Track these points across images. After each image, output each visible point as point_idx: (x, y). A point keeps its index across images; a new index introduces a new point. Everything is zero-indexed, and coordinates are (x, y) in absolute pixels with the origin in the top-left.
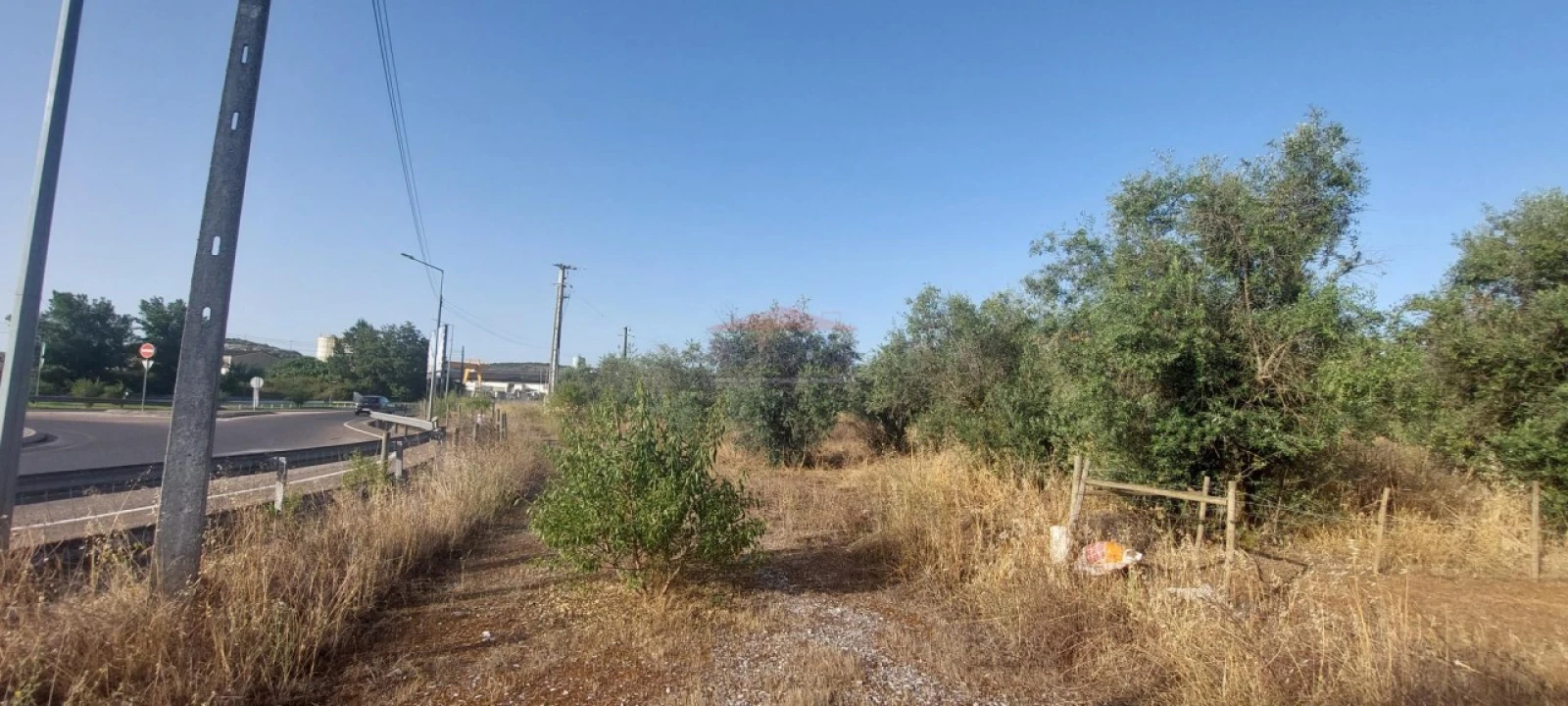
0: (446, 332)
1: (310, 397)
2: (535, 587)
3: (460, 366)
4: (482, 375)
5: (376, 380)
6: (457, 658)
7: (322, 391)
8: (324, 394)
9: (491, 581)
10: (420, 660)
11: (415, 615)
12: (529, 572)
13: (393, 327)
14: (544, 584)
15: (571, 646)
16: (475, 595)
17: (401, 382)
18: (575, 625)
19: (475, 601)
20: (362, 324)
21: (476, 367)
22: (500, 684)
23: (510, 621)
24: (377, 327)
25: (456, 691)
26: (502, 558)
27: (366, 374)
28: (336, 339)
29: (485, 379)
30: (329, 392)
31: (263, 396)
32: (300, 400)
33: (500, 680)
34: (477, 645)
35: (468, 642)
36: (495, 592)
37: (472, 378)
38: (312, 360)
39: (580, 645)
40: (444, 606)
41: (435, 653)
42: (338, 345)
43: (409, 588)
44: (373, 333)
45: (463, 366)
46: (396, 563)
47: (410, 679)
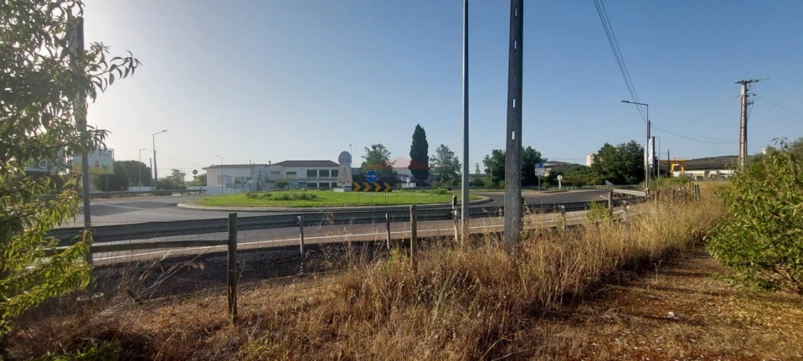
0: (654, 141)
1: (584, 184)
2: (714, 294)
3: (667, 163)
4: (684, 167)
5: (617, 174)
6: (647, 321)
7: (590, 181)
8: (591, 183)
9: (681, 283)
10: (623, 315)
11: (623, 290)
12: (710, 283)
13: (624, 144)
14: (725, 294)
15: (748, 343)
16: (666, 289)
17: (631, 174)
18: (753, 330)
19: (665, 292)
20: (607, 145)
21: (679, 162)
22: (678, 348)
23: (691, 311)
24: (615, 146)
25: (644, 340)
26: (689, 271)
27: (611, 171)
28: (594, 154)
29: (685, 169)
30: (593, 181)
31: (563, 184)
32: (580, 185)
33: (678, 345)
34: (664, 319)
35: (657, 314)
36: (681, 290)
37: (677, 169)
38: (585, 167)
39: (757, 346)
40: (642, 290)
41: (632, 314)
42: (596, 158)
43: (621, 275)
44: (613, 150)
45: (669, 163)
46: (614, 260)
47: (615, 323)
